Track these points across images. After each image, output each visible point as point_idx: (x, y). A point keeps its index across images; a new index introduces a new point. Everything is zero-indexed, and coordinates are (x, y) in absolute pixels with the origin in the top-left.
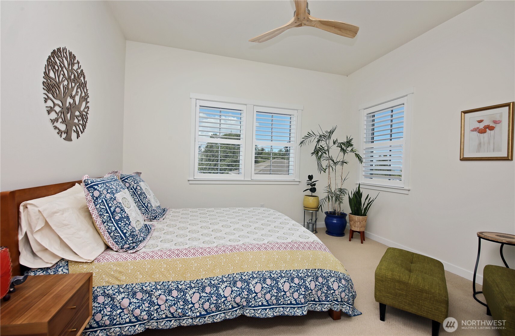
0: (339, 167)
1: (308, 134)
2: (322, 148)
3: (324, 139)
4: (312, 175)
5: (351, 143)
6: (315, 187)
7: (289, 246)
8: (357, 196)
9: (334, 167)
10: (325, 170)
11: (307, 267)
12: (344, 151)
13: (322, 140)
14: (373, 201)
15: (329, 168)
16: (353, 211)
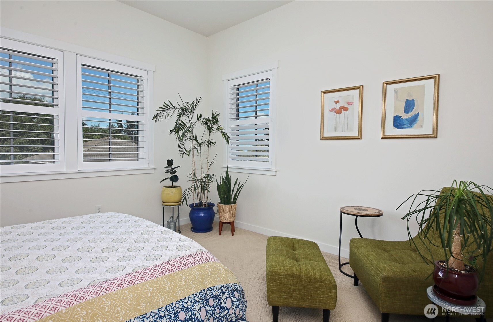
0: (204, 148)
1: (164, 105)
2: (183, 124)
3: (186, 113)
4: (172, 160)
5: (217, 119)
6: (176, 174)
7: (167, 268)
8: (226, 182)
9: (199, 148)
10: (189, 152)
11: (194, 291)
12: (210, 129)
13: (183, 114)
14: (243, 185)
15: (193, 150)
16: (222, 200)
